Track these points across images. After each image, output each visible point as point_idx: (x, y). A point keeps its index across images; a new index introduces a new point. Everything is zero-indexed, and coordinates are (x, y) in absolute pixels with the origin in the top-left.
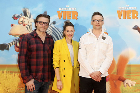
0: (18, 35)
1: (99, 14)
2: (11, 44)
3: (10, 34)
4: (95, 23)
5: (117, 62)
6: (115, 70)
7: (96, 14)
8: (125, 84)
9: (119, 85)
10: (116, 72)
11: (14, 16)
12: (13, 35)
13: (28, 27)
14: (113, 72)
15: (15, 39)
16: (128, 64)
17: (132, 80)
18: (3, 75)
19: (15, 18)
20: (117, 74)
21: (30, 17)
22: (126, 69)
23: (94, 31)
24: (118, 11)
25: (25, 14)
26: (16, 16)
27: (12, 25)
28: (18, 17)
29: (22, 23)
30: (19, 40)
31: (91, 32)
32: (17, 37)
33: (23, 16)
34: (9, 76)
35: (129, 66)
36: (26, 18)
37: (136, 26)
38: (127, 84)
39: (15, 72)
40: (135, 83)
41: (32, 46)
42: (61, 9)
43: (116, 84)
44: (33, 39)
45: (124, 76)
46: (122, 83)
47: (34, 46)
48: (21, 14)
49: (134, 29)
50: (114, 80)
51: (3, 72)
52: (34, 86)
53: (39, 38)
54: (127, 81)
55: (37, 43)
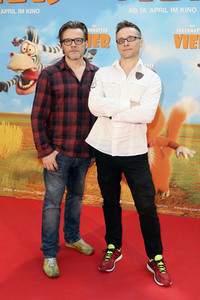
0: (20, 70)
2: (11, 83)
3: (9, 68)
4: (121, 47)
6: (164, 130)
8: (178, 153)
9: (169, 154)
10: (165, 134)
11: (15, 40)
12: (13, 70)
13: (35, 58)
14: (161, 133)
15: (17, 76)
16: (184, 122)
17: (192, 148)
18: (1, 127)
19: (15, 43)
20: (167, 137)
21: (37, 43)
22: (181, 130)
24: (175, 35)
26: (18, 40)
27: (12, 54)
28: (21, 41)
29: (27, 52)
30: (21, 77)
32: (20, 73)
33: (27, 41)
34: (9, 128)
35: (185, 126)
36: (32, 43)
38: (181, 153)
39: (17, 124)
40: (194, 152)
43: (164, 152)
45: (178, 141)
46: (174, 151)
48: (25, 37)
50: (161, 146)
51: (1, 124)
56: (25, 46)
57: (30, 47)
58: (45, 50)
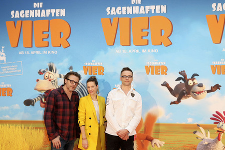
0: (43, 90)
1: (128, 69)
2: (37, 99)
3: (36, 89)
4: (124, 79)
5: (144, 121)
6: (142, 128)
7: (125, 69)
8: (153, 144)
10: (143, 131)
11: (40, 71)
12: (38, 91)
13: (54, 82)
14: (141, 130)
15: (41, 95)
16: (156, 122)
17: (161, 139)
18: (28, 131)
19: (40, 73)
20: (145, 133)
21: (56, 72)
22: (154, 128)
23: (123, 87)
24: (145, 66)
25: (51, 69)
26: (42, 71)
27: (38, 80)
28: (44, 72)
29: (48, 78)
30: (44, 95)
31: (120, 88)
32: (43, 93)
33: (49, 71)
34: (34, 132)
35: (158, 125)
36: (52, 73)
37: (165, 82)
38: (155, 144)
39: (40, 128)
40: (164, 143)
41: (59, 103)
42: (87, 64)
43: (144, 143)
44: (60, 96)
45: (152, 135)
46: (150, 142)
47: (61, 103)
48: (47, 69)
49: (162, 85)
50: (141, 139)
51: (28, 128)
52: (60, 143)
53: (66, 95)
54: (155, 141)
55: (63, 100)
56: (47, 74)
57: (50, 75)
58: (60, 77)
